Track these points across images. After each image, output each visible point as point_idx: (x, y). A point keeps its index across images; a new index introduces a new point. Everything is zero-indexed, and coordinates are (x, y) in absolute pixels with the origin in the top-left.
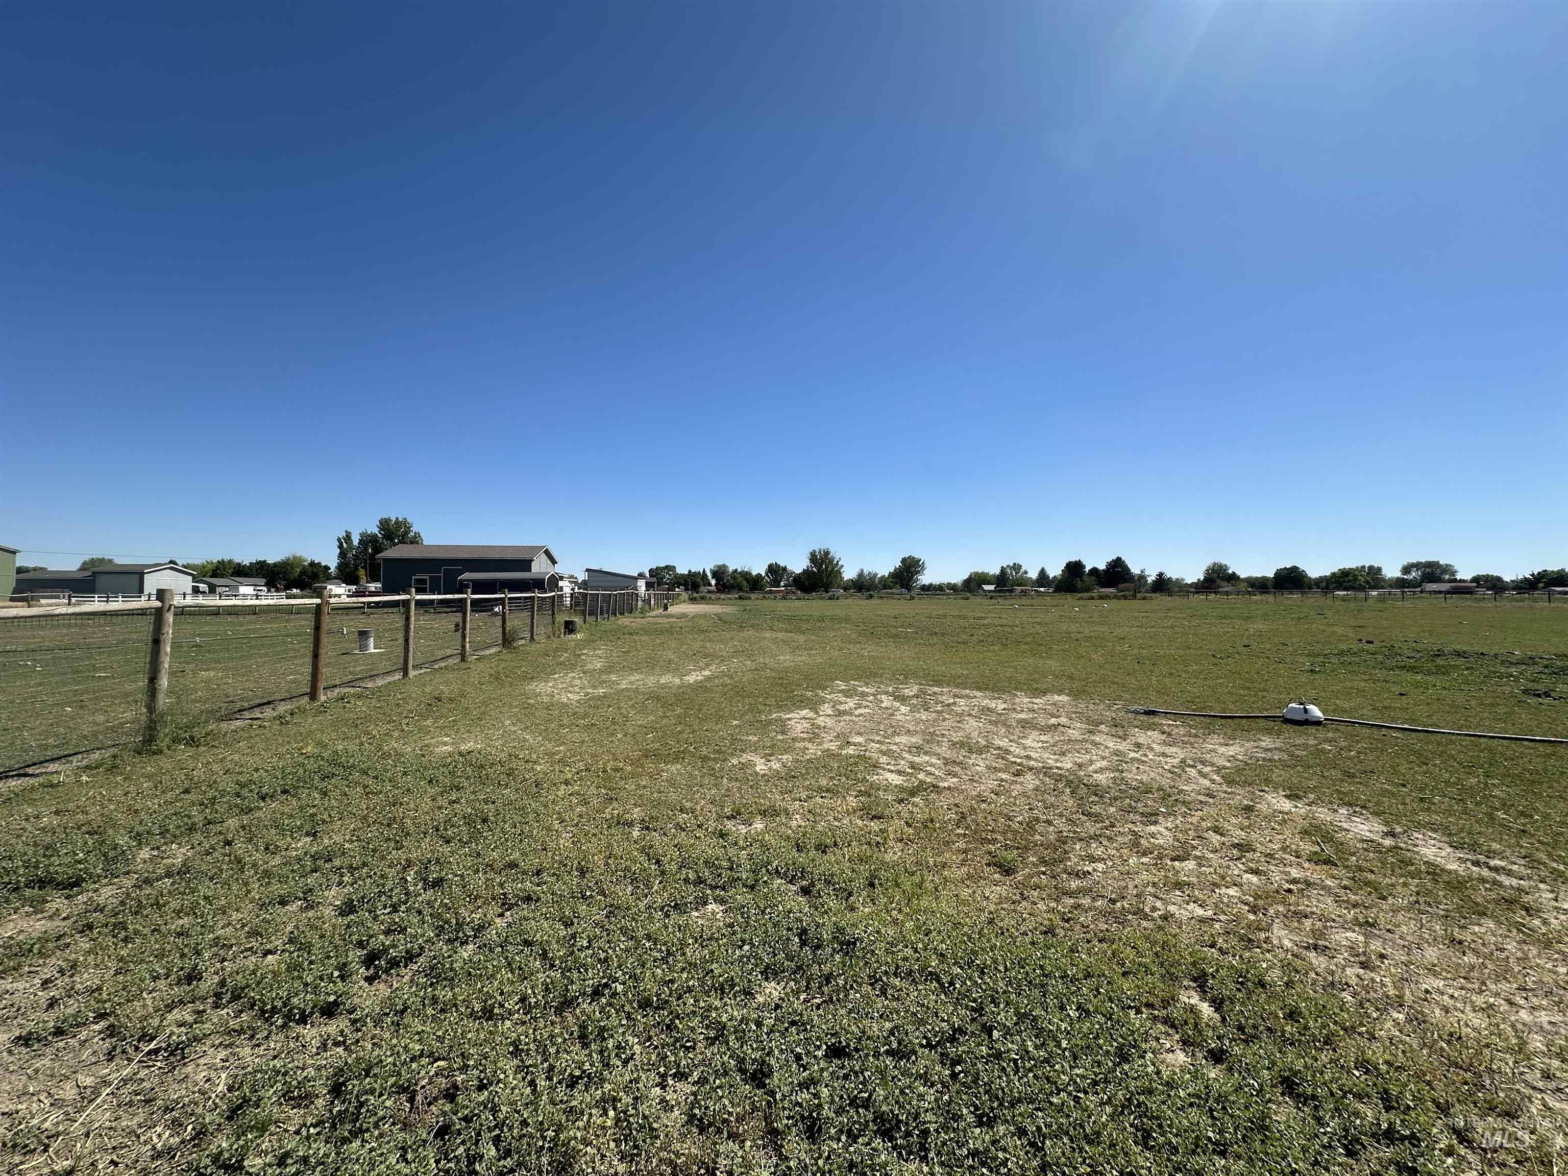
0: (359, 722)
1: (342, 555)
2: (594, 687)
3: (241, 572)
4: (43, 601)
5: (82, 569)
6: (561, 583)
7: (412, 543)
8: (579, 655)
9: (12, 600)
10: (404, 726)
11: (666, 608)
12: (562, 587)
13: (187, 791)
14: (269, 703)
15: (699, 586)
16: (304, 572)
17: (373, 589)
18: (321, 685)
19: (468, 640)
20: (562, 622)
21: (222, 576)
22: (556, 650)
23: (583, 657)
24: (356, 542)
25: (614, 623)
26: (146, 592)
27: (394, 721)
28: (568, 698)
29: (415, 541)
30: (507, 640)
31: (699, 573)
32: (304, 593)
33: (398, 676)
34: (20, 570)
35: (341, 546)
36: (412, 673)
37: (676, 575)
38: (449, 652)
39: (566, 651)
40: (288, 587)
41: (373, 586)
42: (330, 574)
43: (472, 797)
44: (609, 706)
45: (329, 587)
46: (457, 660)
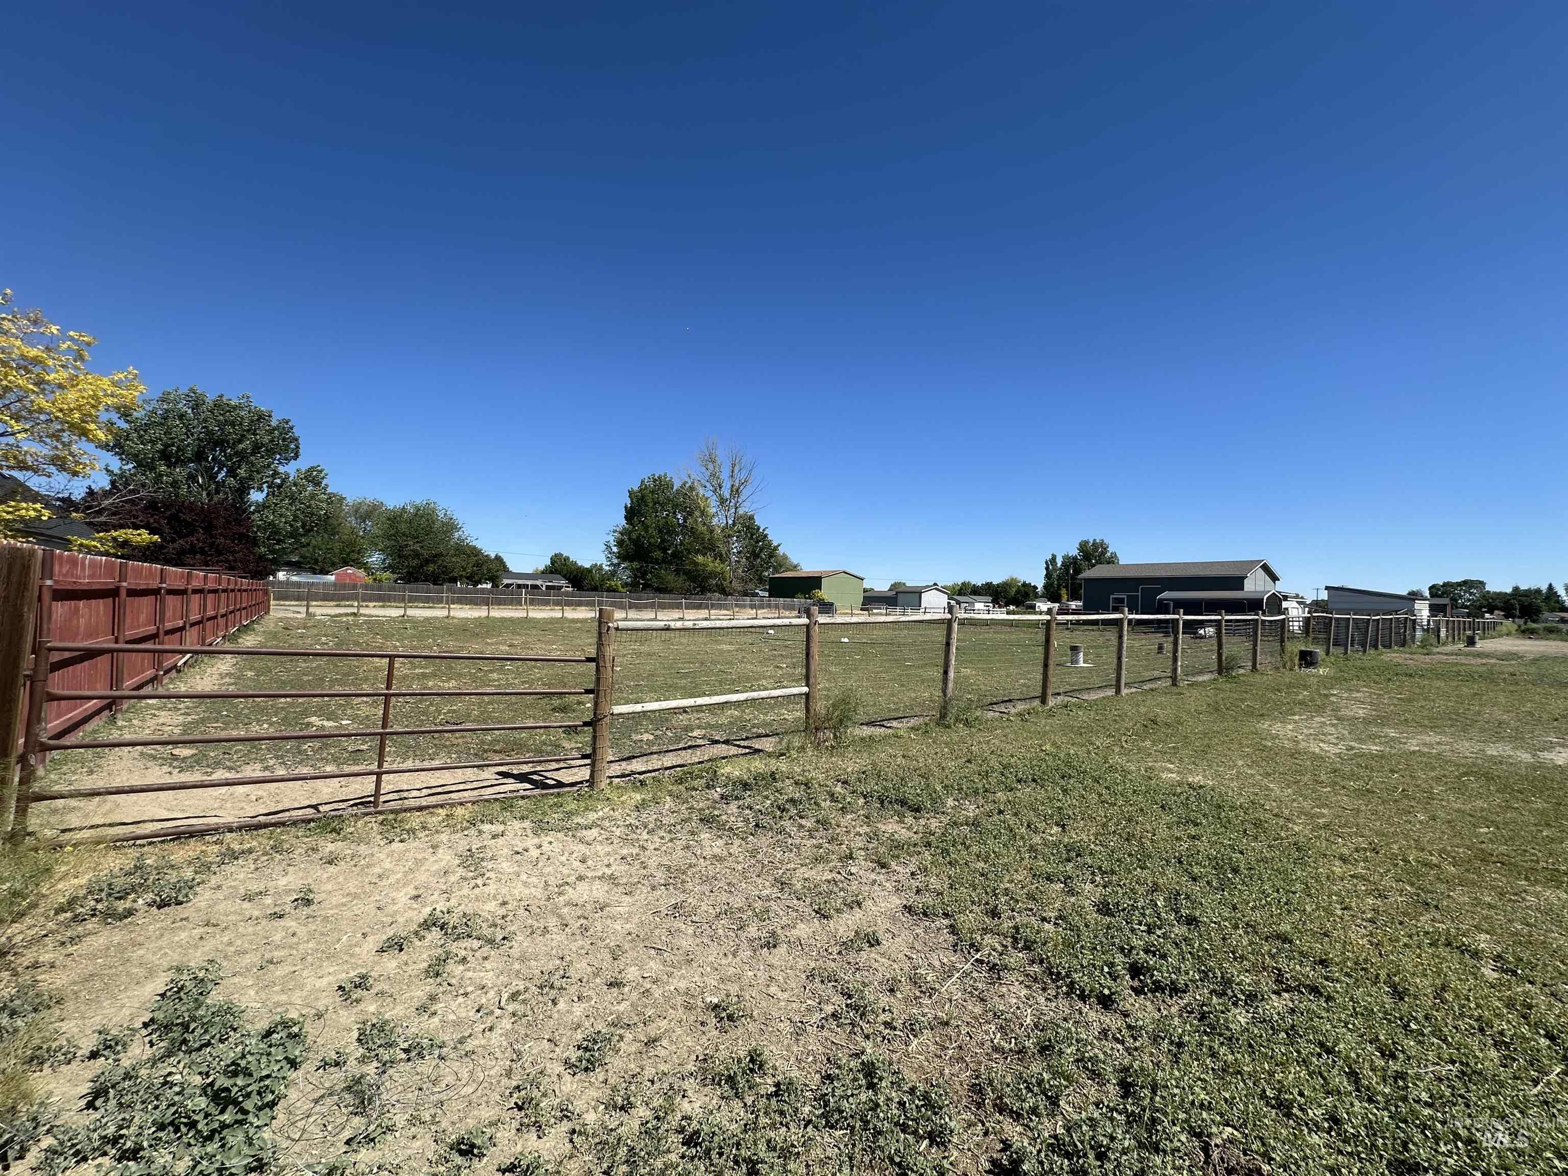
0: (1083, 731)
1: (1048, 576)
2: (1361, 741)
3: (976, 591)
4: (875, 611)
5: (890, 590)
6: (1285, 604)
7: (1109, 563)
8: (1325, 695)
9: (862, 609)
10: (1124, 744)
11: (1471, 642)
12: (1287, 609)
13: (969, 761)
14: (1010, 701)
15: (1538, 611)
16: (1018, 591)
17: (1074, 607)
18: (1050, 692)
19: (1179, 664)
20: (1296, 651)
21: (965, 595)
22: (1290, 686)
23: (1333, 699)
24: (1059, 565)
25: (1373, 659)
26: (923, 606)
27: (1113, 736)
28: (1322, 749)
29: (1112, 560)
30: (1224, 668)
31: (1538, 591)
32: (1019, 609)
33: (1111, 692)
34: (865, 591)
35: (1047, 568)
36: (1124, 691)
37: (1487, 596)
38: (1156, 674)
39: (1305, 687)
40: (1007, 605)
41: (1074, 605)
42: (1037, 593)
43: (1215, 838)
44: (1392, 771)
45: (1038, 604)
46: (1169, 682)
